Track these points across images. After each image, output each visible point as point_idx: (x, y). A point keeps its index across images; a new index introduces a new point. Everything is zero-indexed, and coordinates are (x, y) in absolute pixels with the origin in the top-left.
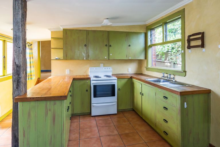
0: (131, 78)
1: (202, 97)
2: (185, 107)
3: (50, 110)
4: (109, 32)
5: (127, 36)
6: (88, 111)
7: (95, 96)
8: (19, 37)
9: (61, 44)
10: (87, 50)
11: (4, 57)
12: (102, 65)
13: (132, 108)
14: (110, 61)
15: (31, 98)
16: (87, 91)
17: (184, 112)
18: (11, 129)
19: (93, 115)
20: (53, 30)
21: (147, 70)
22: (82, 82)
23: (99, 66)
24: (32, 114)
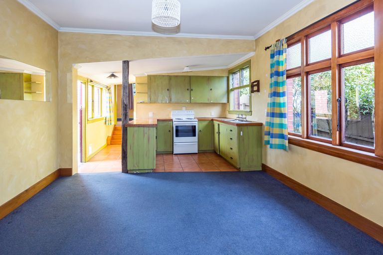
0: (212, 120)
1: (255, 128)
2: (241, 135)
3: (146, 133)
4: (190, 77)
5: (208, 80)
6: (170, 150)
7: (177, 136)
8: (126, 87)
9: (145, 88)
10: (170, 94)
11: (93, 101)
12: (184, 108)
13: (213, 149)
14: (192, 104)
15: (136, 125)
16: (170, 131)
17: (240, 139)
18: (121, 145)
19: (174, 153)
20: (137, 76)
21: (229, 113)
22: (166, 123)
23: (181, 109)
24: (136, 136)
